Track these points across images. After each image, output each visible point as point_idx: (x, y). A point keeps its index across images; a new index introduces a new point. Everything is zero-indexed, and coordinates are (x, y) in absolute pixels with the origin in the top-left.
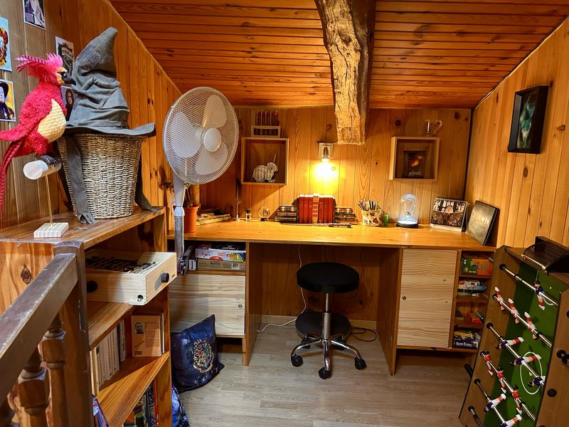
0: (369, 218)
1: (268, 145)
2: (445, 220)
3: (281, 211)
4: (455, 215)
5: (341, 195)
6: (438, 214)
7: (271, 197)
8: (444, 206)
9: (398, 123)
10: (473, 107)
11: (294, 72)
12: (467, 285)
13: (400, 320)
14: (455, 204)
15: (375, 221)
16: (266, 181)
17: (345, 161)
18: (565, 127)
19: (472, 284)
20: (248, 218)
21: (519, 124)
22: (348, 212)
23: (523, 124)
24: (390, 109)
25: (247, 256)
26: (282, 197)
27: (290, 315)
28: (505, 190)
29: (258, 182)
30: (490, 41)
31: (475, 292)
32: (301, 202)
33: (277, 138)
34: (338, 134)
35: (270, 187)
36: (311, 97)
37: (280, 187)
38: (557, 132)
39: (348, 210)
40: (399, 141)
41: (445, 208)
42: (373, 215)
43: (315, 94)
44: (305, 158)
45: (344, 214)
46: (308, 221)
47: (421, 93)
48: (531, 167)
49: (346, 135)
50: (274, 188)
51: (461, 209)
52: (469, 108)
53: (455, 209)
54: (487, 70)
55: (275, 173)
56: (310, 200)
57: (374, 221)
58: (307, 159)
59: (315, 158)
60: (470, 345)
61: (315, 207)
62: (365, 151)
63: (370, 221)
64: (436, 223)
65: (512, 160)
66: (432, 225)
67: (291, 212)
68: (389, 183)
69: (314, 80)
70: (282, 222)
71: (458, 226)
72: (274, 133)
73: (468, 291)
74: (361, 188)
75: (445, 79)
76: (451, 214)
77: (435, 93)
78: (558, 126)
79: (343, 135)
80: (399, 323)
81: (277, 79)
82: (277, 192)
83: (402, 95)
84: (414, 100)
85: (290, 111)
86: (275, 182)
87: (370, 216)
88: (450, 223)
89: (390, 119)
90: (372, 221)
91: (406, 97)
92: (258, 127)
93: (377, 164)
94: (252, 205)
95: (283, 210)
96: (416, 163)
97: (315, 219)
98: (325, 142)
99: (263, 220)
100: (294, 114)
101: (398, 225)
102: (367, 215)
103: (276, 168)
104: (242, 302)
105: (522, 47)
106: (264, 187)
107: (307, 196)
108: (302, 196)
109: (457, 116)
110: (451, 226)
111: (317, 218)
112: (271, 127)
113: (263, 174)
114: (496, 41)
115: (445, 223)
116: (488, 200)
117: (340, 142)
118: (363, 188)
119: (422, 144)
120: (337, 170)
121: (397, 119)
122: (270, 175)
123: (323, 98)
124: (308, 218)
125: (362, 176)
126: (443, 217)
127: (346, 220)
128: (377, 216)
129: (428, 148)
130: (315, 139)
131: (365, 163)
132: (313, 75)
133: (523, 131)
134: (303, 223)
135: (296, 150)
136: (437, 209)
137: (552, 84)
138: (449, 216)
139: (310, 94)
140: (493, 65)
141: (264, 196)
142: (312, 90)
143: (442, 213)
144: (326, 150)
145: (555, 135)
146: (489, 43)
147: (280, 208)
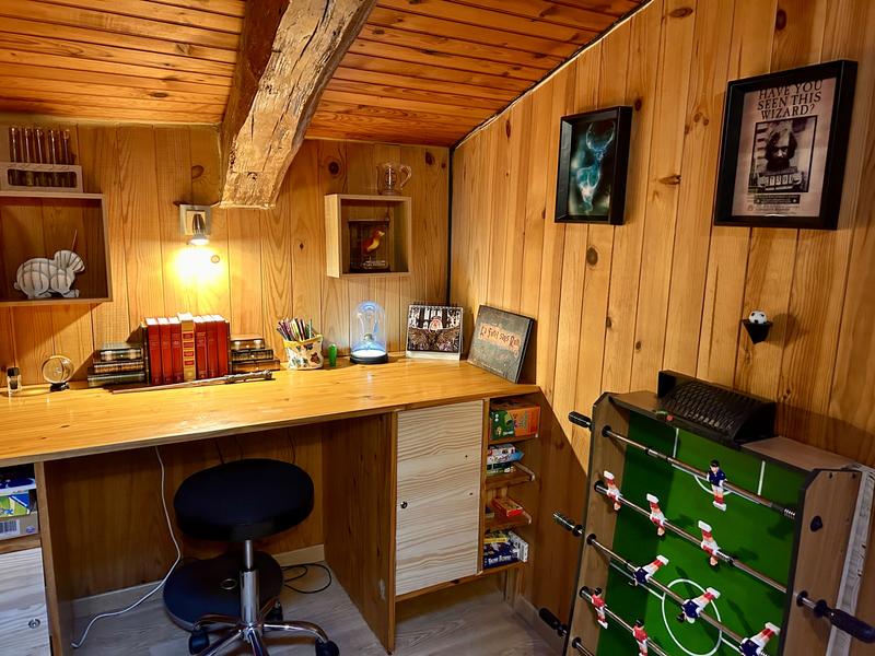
0: (304, 355)
1: (49, 210)
2: (432, 343)
3: (104, 362)
4: (446, 332)
5: (237, 312)
6: (418, 334)
7: (71, 329)
8: (426, 317)
9: (334, 168)
10: (453, 144)
11: (126, 33)
12: (498, 456)
13: (398, 547)
14: (445, 312)
15: (314, 358)
16: (57, 296)
17: (239, 243)
18: (678, 177)
19: (504, 452)
20: (14, 386)
21: (571, 174)
22: (258, 347)
23: (579, 174)
24: (317, 141)
25: (42, 496)
26: (100, 328)
27: (144, 582)
28: (546, 288)
29: (35, 299)
30: (537, 16)
31: (508, 464)
32: (154, 338)
33: (77, 194)
34: (226, 187)
35: (67, 308)
36: (155, 103)
37: (92, 307)
38: (663, 189)
39: (258, 342)
40: (344, 203)
41: (429, 322)
42: (309, 347)
43: (166, 95)
44: (148, 237)
45: (251, 351)
46: (176, 378)
47: (382, 112)
48: (603, 248)
49: (241, 190)
50: (77, 308)
51: (456, 321)
52: (448, 145)
53: (445, 322)
54: (505, 75)
55: (77, 274)
56: (174, 330)
57: (312, 360)
58: (153, 239)
59: (171, 237)
60: (508, 558)
61: (187, 345)
62: (277, 221)
63: (305, 361)
64: (415, 348)
65: (558, 235)
66: (409, 353)
67: (128, 360)
68: (327, 283)
69: (171, 60)
70: (111, 386)
71: (455, 352)
72: (68, 180)
73: (498, 466)
74: (275, 295)
75: (433, 87)
76: (441, 331)
77: (405, 114)
78: (661, 177)
79: (236, 190)
80: (397, 553)
81: (74, 47)
82: (86, 319)
83: (347, 112)
84: (366, 124)
85: (100, 132)
86: (81, 297)
87: (303, 351)
88: (441, 347)
89: (319, 161)
90: (309, 359)
91: (354, 118)
92: (18, 166)
93: (302, 246)
94: (20, 354)
95: (109, 358)
96: (375, 244)
97: (190, 371)
98: (192, 203)
99: (56, 388)
100: (112, 140)
101: (354, 361)
102: (299, 348)
103: (78, 264)
104: (40, 612)
105: (575, 38)
106: (50, 308)
107: (163, 322)
108: (151, 322)
109: (429, 159)
110: (443, 351)
111: (194, 368)
112: (57, 168)
113: (45, 279)
114: (547, 17)
115: (432, 348)
116: (507, 304)
117: (226, 204)
118: (281, 296)
119: (378, 208)
120: (224, 261)
121: (331, 161)
122: (64, 280)
123: (183, 106)
124: (174, 371)
125: (276, 272)
126: (428, 337)
127: (256, 363)
128: (317, 349)
129: (388, 215)
130: (168, 195)
131: (279, 245)
132: (171, 49)
133: (581, 186)
134: (162, 382)
135: (125, 221)
136: (415, 324)
137: (639, 104)
138: (437, 335)
139: (156, 95)
140: (518, 67)
141: (51, 331)
142: (161, 87)
143: (424, 332)
144: (197, 220)
145: (656, 193)
146: (534, 20)
147: (97, 355)
